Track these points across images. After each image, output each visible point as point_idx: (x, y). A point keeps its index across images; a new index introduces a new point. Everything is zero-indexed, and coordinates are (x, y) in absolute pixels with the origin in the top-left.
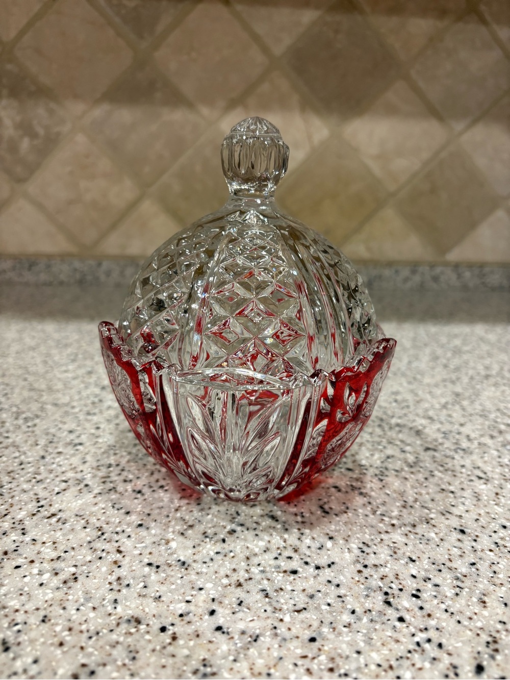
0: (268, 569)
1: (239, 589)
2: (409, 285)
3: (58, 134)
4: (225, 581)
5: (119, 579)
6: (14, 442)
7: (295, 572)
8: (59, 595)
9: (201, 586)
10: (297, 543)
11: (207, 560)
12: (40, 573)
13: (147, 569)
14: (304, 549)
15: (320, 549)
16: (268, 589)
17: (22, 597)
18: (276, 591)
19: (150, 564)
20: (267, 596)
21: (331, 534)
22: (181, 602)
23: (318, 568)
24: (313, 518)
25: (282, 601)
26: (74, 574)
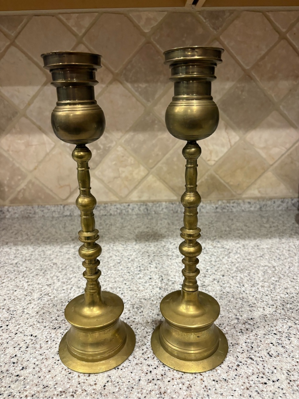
0: (256, 382)
1: (248, 391)
2: (280, 208)
3: (109, 147)
4: (242, 387)
5: (205, 386)
6: (139, 321)
7: (266, 383)
8: (188, 393)
9: (235, 389)
10: (263, 370)
11: (233, 378)
12: (178, 384)
13: (213, 382)
14: (266, 374)
15: (272, 373)
16: (258, 390)
17: (177, 394)
18: (261, 391)
19: (214, 380)
20: (258, 393)
21: (275, 366)
22: (230, 396)
23: (273, 382)
24: (267, 359)
25: (264, 395)
26: (189, 384)
